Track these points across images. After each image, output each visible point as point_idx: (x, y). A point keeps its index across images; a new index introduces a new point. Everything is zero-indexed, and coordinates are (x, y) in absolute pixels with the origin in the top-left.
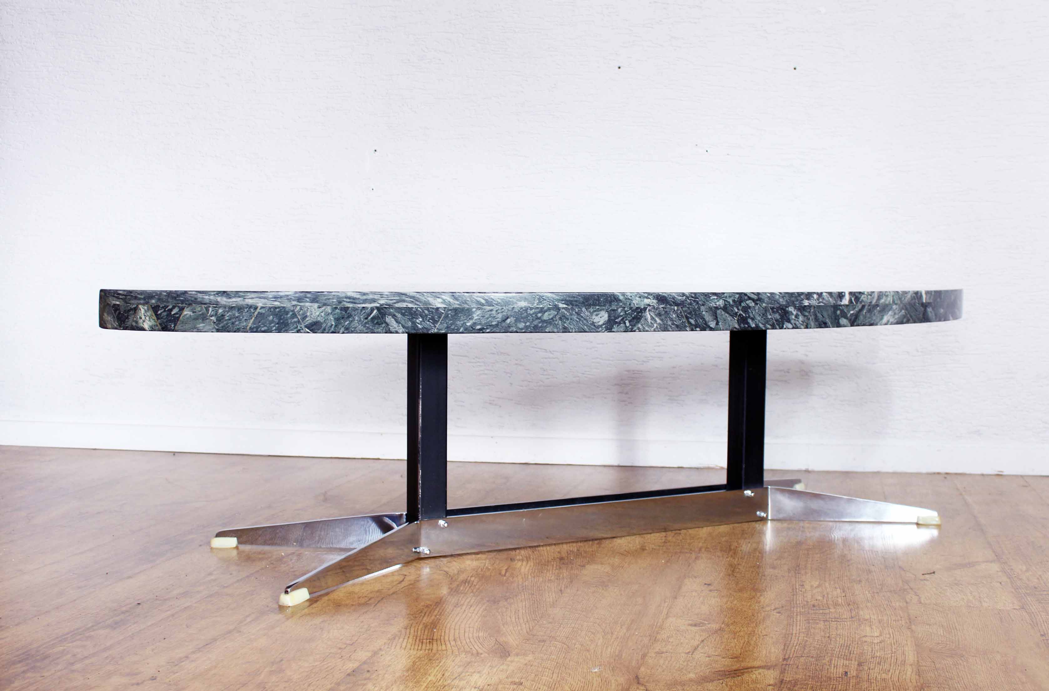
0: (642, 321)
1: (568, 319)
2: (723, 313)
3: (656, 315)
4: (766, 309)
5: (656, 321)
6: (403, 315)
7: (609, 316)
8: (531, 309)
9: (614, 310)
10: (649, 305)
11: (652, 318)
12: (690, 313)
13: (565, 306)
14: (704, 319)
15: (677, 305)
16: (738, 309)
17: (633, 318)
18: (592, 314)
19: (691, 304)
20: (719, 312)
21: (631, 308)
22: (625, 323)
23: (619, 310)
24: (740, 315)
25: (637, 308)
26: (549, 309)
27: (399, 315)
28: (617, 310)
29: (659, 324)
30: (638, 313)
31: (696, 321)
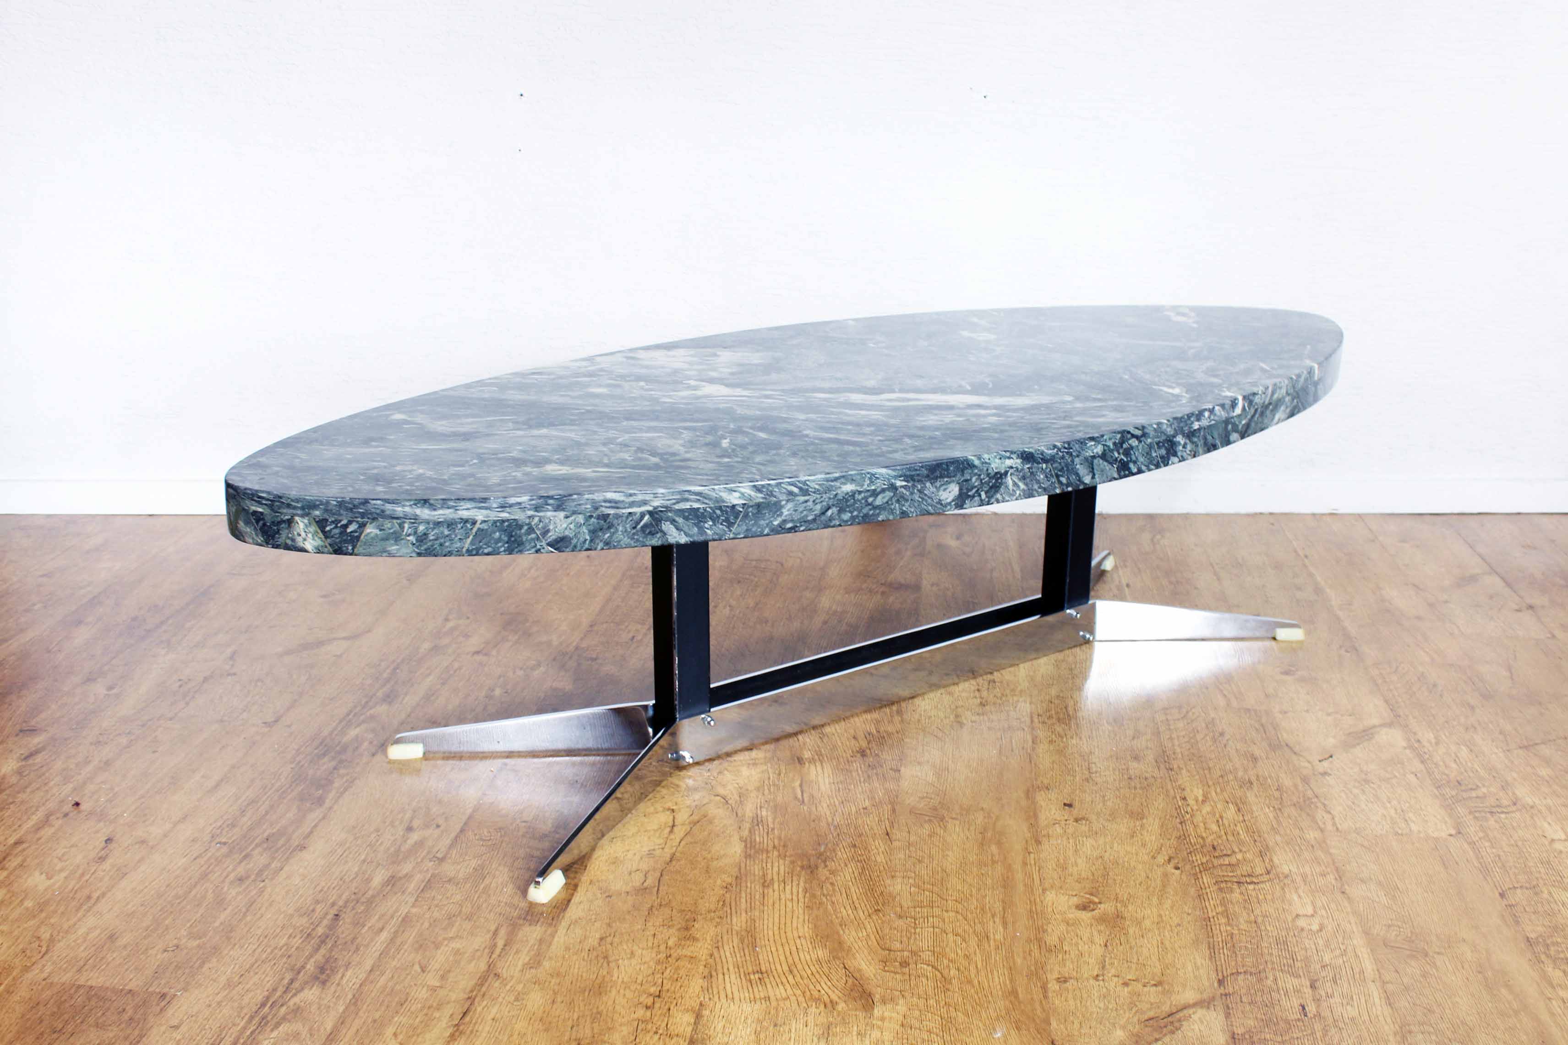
0: (1002, 490)
1: (907, 500)
2: (1101, 461)
3: (1020, 480)
4: (1150, 446)
5: (1018, 486)
6: (686, 518)
7: (961, 489)
8: (860, 492)
9: (966, 481)
10: (1011, 467)
11: (1015, 484)
12: (1061, 470)
13: (904, 483)
14: (1077, 474)
15: (1045, 461)
16: (1119, 453)
17: (991, 488)
18: (938, 489)
19: (1063, 458)
20: (1096, 461)
21: (988, 475)
22: (980, 495)
23: (974, 479)
24: (1122, 459)
25: (996, 473)
26: (883, 491)
27: (680, 520)
28: (971, 479)
29: (1024, 490)
30: (997, 480)
31: (1068, 478)
